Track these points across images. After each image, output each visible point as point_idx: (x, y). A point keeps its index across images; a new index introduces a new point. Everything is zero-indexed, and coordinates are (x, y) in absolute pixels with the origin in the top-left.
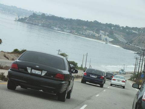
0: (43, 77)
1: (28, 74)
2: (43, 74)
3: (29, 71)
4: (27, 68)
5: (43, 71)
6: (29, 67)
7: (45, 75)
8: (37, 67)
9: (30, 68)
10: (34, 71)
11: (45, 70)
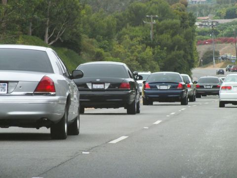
0: (107, 90)
1: (90, 90)
2: (106, 87)
3: (90, 87)
4: (87, 84)
5: (106, 84)
6: (89, 82)
7: (109, 88)
8: (98, 80)
9: (90, 84)
10: (95, 86)
11: (107, 82)
